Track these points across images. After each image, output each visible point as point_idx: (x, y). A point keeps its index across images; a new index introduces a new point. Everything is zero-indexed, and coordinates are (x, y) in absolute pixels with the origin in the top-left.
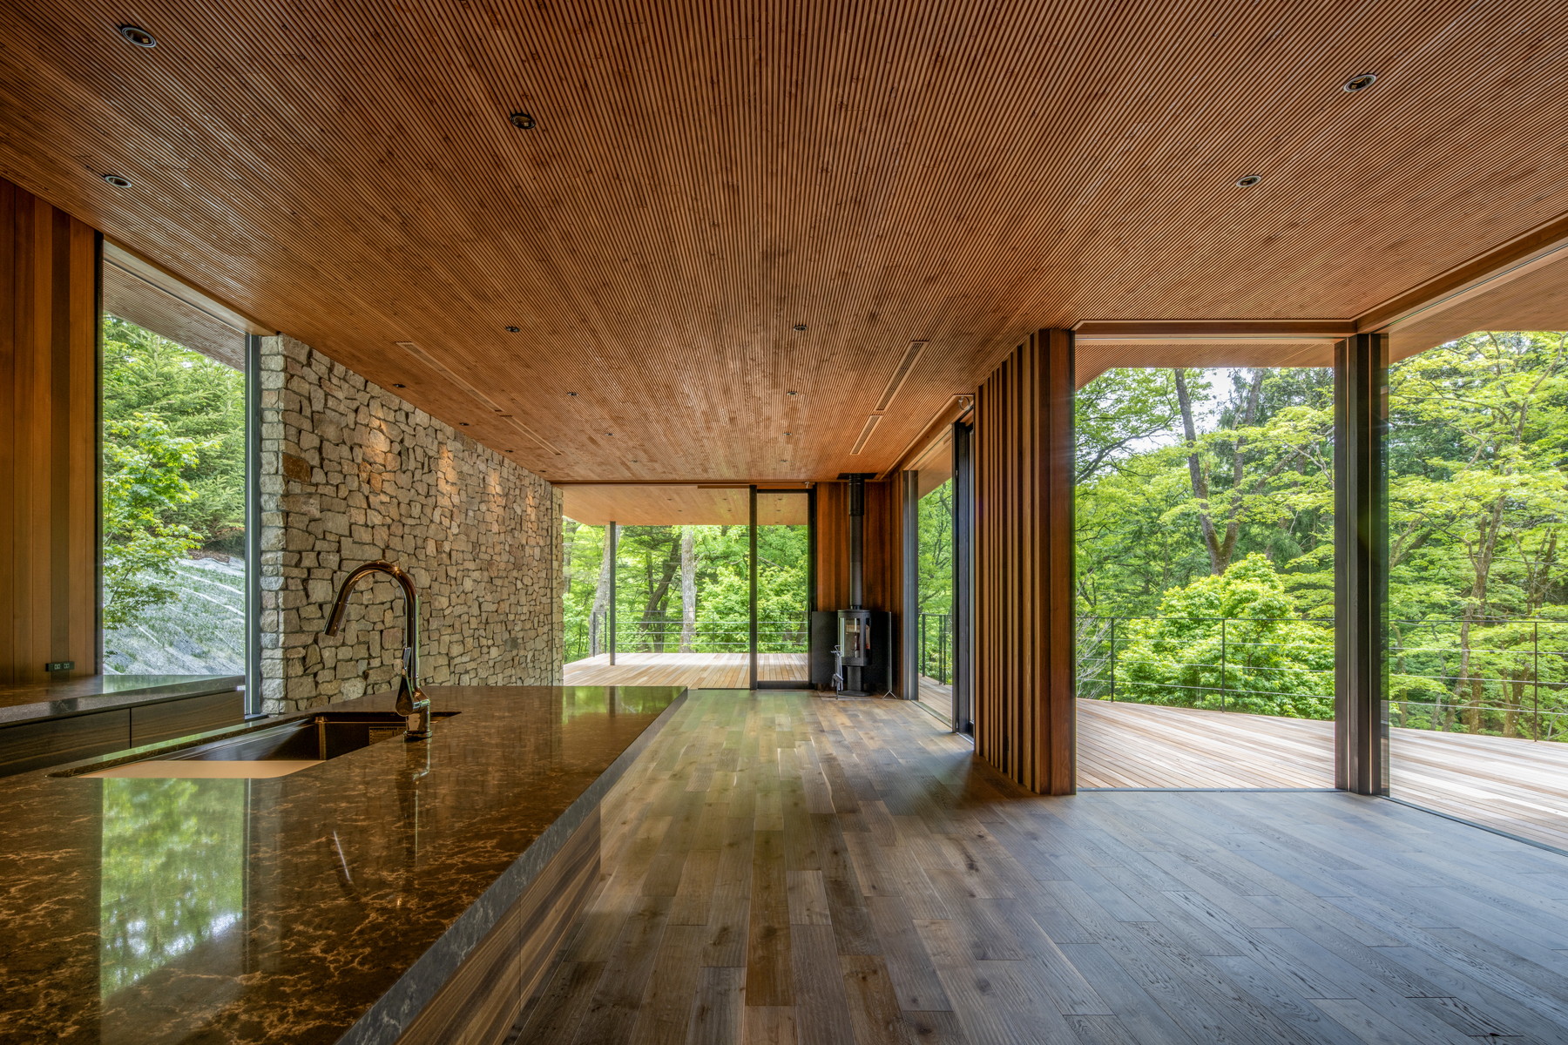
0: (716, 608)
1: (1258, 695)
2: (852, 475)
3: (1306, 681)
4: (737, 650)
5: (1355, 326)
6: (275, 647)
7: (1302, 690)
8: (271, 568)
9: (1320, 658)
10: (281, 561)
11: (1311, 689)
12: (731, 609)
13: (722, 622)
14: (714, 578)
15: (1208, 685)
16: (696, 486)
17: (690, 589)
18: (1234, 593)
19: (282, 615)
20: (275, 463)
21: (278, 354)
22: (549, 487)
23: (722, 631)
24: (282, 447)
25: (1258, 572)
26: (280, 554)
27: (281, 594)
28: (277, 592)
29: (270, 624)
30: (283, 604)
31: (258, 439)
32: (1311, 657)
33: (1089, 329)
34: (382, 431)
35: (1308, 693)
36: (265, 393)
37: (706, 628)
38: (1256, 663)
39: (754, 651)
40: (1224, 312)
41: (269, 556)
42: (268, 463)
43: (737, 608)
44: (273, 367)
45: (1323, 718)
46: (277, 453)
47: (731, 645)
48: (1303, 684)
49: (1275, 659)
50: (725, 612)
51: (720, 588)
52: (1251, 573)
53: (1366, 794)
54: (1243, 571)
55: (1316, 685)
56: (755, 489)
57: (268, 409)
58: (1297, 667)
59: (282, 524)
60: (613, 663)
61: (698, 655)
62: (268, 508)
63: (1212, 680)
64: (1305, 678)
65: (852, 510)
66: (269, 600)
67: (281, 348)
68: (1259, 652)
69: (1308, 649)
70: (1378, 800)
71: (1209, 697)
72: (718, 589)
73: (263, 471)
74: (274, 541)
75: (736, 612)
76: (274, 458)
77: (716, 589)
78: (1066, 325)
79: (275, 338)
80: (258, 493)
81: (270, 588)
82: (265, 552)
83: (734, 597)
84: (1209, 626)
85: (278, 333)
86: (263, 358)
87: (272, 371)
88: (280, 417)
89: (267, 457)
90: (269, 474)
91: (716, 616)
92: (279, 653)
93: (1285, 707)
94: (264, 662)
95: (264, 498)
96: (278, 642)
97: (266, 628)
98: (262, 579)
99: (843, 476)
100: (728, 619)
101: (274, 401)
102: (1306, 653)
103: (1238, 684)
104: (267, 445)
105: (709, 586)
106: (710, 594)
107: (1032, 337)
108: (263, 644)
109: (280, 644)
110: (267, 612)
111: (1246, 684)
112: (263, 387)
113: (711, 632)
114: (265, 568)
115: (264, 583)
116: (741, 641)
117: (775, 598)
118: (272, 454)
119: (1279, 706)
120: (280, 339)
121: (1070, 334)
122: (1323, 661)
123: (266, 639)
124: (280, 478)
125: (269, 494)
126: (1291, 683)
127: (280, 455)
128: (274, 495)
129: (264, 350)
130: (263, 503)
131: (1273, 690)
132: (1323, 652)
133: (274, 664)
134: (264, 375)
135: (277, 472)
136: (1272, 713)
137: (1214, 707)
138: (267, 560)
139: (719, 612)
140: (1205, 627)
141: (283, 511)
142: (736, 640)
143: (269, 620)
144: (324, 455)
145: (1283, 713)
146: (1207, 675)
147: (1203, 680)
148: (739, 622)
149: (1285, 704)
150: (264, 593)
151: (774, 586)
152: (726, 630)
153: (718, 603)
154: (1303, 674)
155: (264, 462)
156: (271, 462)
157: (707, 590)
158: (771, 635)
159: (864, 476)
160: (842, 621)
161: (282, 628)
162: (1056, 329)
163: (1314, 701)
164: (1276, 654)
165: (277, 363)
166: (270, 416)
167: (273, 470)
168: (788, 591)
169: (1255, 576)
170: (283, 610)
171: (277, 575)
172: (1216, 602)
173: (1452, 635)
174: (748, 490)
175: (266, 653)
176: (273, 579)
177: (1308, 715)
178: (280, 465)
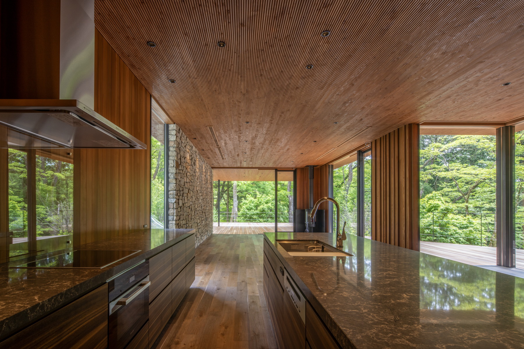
0: (246, 208)
1: (443, 237)
2: (310, 166)
3: (458, 233)
4: (254, 221)
5: (505, 124)
6: (173, 220)
7: (456, 235)
8: (172, 196)
9: (461, 225)
10: (175, 194)
11: (460, 235)
12: (251, 208)
13: (249, 212)
14: (245, 198)
15: (428, 234)
16: (257, 169)
17: (236, 202)
18: (431, 204)
19: (175, 210)
20: (173, 163)
21: (174, 130)
22: (211, 169)
23: (249, 215)
24: (175, 159)
25: (437, 197)
26: (175, 192)
27: (175, 204)
28: (174, 203)
29: (171, 213)
30: (176, 207)
31: (168, 156)
32: (458, 225)
33: (425, 124)
34: (188, 152)
35: (459, 236)
36: (170, 142)
37: (243, 214)
38: (442, 226)
39: (276, 222)
40: (470, 119)
41: (171, 192)
42: (171, 164)
43: (253, 208)
44: (172, 134)
45: (464, 244)
46: (174, 160)
47: (251, 220)
48: (457, 233)
49: (448, 225)
50: (250, 209)
51: (248, 201)
52: (434, 198)
53: (509, 267)
54: (432, 197)
55: (461, 234)
56: (277, 170)
57: (171, 147)
58: (454, 228)
59: (175, 182)
60: (219, 226)
61: (239, 223)
62: (171, 177)
63: (429, 232)
64: (457, 231)
65: (310, 177)
66: (171, 206)
67: (175, 128)
68: (443, 223)
69: (456, 222)
70: (513, 269)
71: (428, 237)
72: (246, 201)
73: (170, 166)
74: (173, 187)
75: (253, 209)
76: (173, 162)
77: (246, 202)
78: (418, 123)
79: (173, 125)
80: (168, 173)
81: (172, 202)
82: (170, 191)
83: (252, 204)
84: (423, 215)
85: (174, 123)
86: (170, 131)
87: (172, 135)
88: (175, 149)
89: (171, 162)
90: (171, 167)
91: (247, 211)
92: (174, 222)
93: (452, 241)
94: (169, 225)
95: (170, 174)
96: (174, 219)
97: (170, 214)
98: (169, 199)
99: (307, 166)
100: (251, 211)
101: (173, 144)
102: (456, 223)
103: (437, 233)
104: (171, 158)
105: (244, 201)
106: (244, 203)
107: (405, 126)
108: (169, 219)
109: (175, 219)
110: (170, 210)
111: (439, 233)
112: (170, 140)
113: (245, 216)
114: (170, 196)
115: (170, 200)
116: (255, 218)
117: (266, 205)
118: (172, 161)
119: (450, 240)
120: (175, 125)
121: (418, 125)
122: (462, 226)
123: (170, 218)
124: (175, 168)
125: (171, 173)
126: (453, 233)
127: (175, 161)
128: (173, 173)
129: (170, 128)
130: (169, 176)
131: (448, 235)
132: (462, 223)
133: (173, 226)
134: (170, 136)
135: (174, 166)
136: (448, 242)
137: (429, 240)
138: (171, 194)
139: (248, 209)
140: (422, 215)
141: (175, 178)
142: (253, 218)
143: (171, 212)
144: (181, 161)
145: (451, 242)
146: (427, 230)
147: (426, 232)
148: (254, 213)
149: (452, 240)
150: (170, 204)
151: (265, 201)
152: (250, 215)
153: (247, 206)
154: (456, 230)
155: (170, 163)
156: (172, 163)
157: (243, 202)
158: (264, 217)
159: (314, 166)
160: (307, 212)
161: (175, 214)
162: (415, 124)
163: (461, 239)
164: (448, 224)
165: (174, 133)
166: (171, 149)
167: (173, 166)
168: (270, 202)
169: (436, 199)
170: (175, 209)
171: (173, 198)
172: (425, 207)
173: (490, 218)
174: (274, 170)
175: (170, 222)
176: (172, 199)
177: (460, 243)
178: (175, 164)
